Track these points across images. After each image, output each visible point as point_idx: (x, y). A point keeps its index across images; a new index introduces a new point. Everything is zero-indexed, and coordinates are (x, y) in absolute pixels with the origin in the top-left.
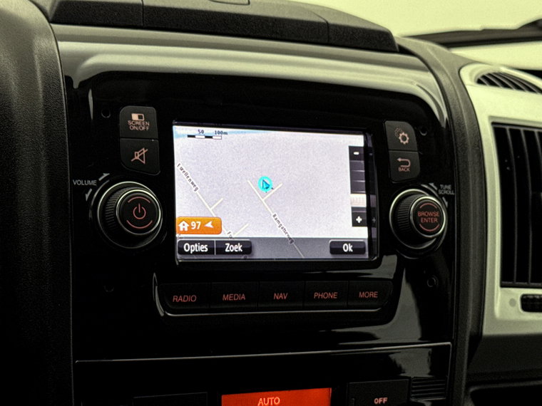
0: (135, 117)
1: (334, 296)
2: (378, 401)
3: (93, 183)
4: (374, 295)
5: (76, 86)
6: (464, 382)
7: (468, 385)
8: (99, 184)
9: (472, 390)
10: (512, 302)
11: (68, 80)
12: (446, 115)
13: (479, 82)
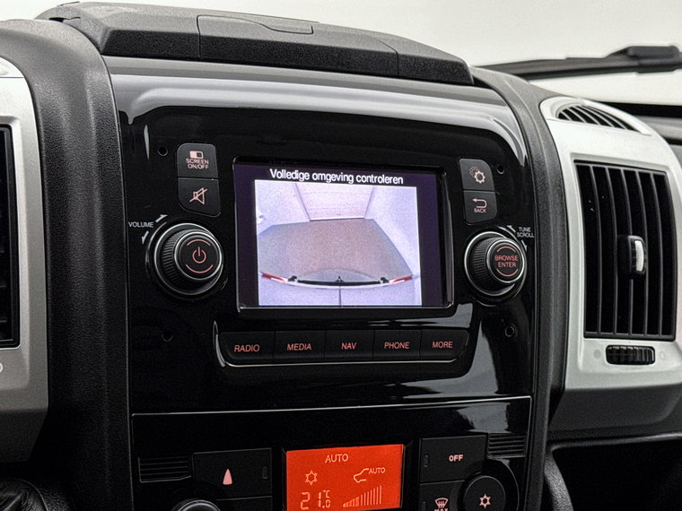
0: (193, 154)
1: (405, 345)
2: (453, 458)
3: (150, 225)
4: (448, 344)
5: (130, 122)
6: (545, 440)
7: (550, 443)
8: (156, 225)
9: (554, 448)
10: (597, 353)
11: (123, 116)
12: (524, 153)
13: (561, 117)
